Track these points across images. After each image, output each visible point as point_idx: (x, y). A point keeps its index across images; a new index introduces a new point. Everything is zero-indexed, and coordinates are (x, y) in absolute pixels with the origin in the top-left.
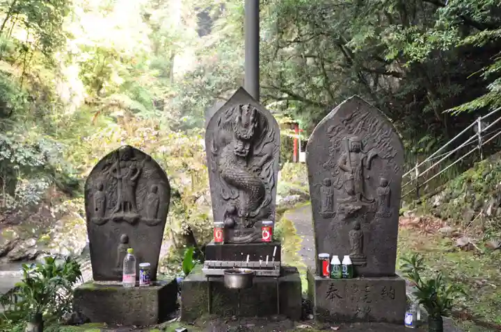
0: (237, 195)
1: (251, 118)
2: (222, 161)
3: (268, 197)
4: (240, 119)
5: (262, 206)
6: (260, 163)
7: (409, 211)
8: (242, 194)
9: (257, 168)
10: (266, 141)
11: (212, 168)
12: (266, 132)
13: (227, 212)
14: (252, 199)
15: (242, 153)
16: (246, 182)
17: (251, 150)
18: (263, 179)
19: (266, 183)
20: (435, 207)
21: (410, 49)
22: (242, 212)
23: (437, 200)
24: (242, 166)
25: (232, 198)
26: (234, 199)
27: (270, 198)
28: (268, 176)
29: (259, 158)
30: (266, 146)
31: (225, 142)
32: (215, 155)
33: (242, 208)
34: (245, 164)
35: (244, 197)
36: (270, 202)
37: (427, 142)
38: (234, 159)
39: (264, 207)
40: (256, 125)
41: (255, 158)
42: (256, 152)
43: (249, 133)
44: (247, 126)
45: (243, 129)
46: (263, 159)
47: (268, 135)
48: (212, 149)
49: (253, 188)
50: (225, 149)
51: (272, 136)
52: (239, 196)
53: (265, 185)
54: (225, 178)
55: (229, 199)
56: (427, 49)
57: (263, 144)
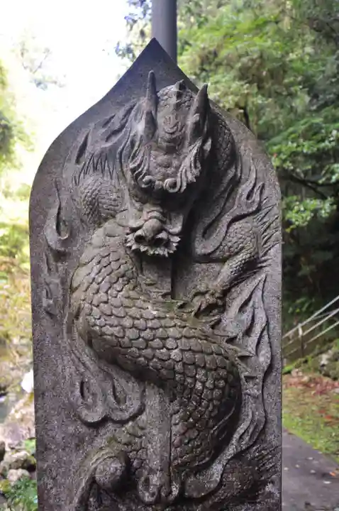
0: (134, 406)
1: (192, 119)
2: (81, 276)
3: (250, 412)
4: (152, 123)
5: (231, 451)
6: (217, 284)
7: (297, 370)
8: (154, 400)
9: (209, 299)
10: (236, 211)
11: (45, 302)
12: (236, 182)
13: (93, 481)
14: (193, 423)
15: (156, 243)
16: (175, 354)
17: (187, 235)
18: (231, 340)
19: (243, 358)
20: (323, 365)
21: (291, 215)
22: (155, 479)
23: (324, 359)
24: (156, 293)
25: (117, 416)
26: (123, 423)
27: (259, 414)
28: (248, 332)
29: (216, 267)
30: (237, 225)
31: (98, 213)
32: (60, 256)
33: (155, 463)
34: (167, 288)
35: (165, 416)
36: (260, 432)
37: (303, 304)
38: (127, 266)
39: (238, 456)
40: (208, 146)
41: (198, 267)
42: (202, 247)
43: (186, 169)
44: (174, 146)
45: (162, 158)
46: (227, 271)
47: (244, 189)
48: (51, 236)
49: (202, 382)
50: (97, 236)
51: (256, 197)
52: (141, 411)
53: (242, 366)
54: (91, 338)
55: (105, 420)
56: (308, 216)
57: (227, 218)
